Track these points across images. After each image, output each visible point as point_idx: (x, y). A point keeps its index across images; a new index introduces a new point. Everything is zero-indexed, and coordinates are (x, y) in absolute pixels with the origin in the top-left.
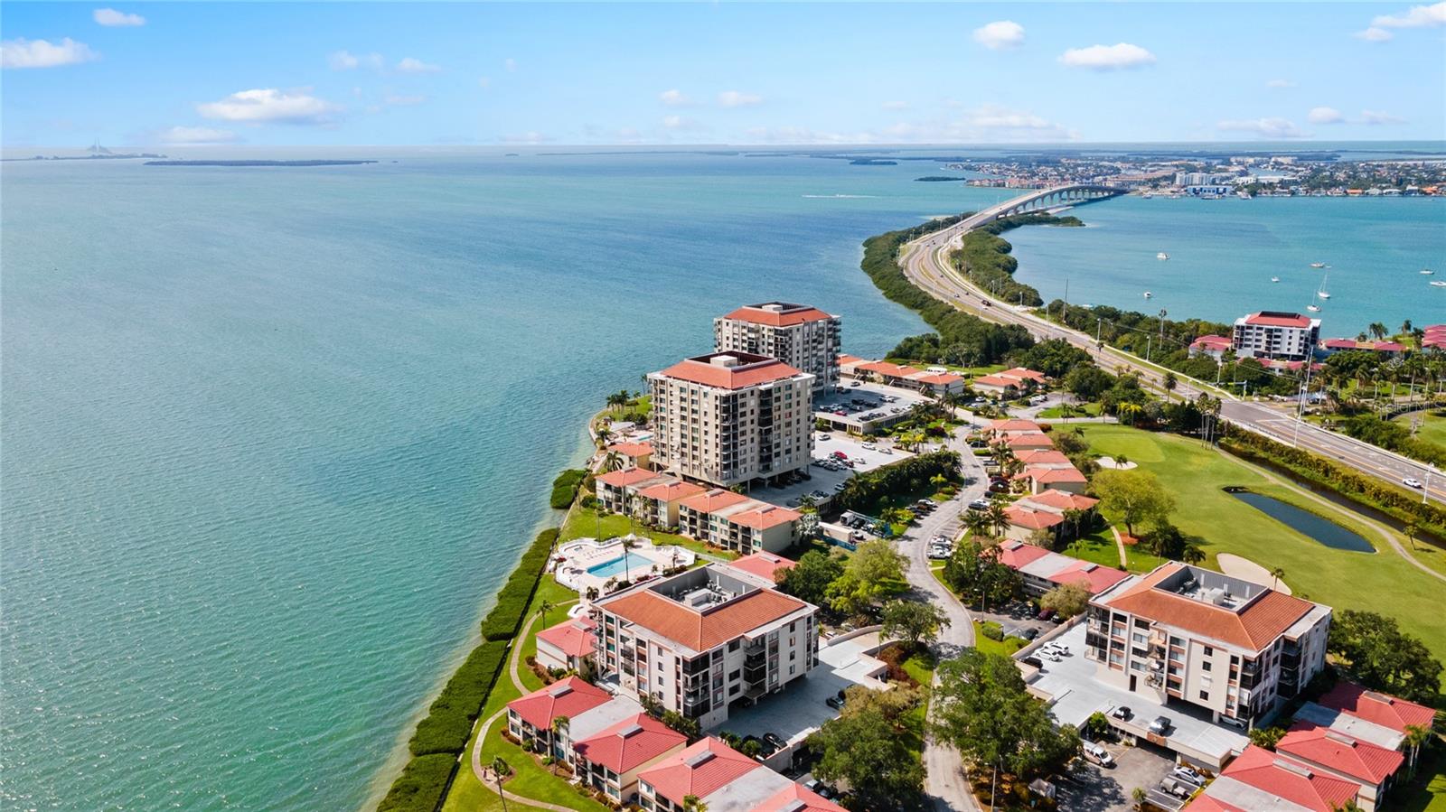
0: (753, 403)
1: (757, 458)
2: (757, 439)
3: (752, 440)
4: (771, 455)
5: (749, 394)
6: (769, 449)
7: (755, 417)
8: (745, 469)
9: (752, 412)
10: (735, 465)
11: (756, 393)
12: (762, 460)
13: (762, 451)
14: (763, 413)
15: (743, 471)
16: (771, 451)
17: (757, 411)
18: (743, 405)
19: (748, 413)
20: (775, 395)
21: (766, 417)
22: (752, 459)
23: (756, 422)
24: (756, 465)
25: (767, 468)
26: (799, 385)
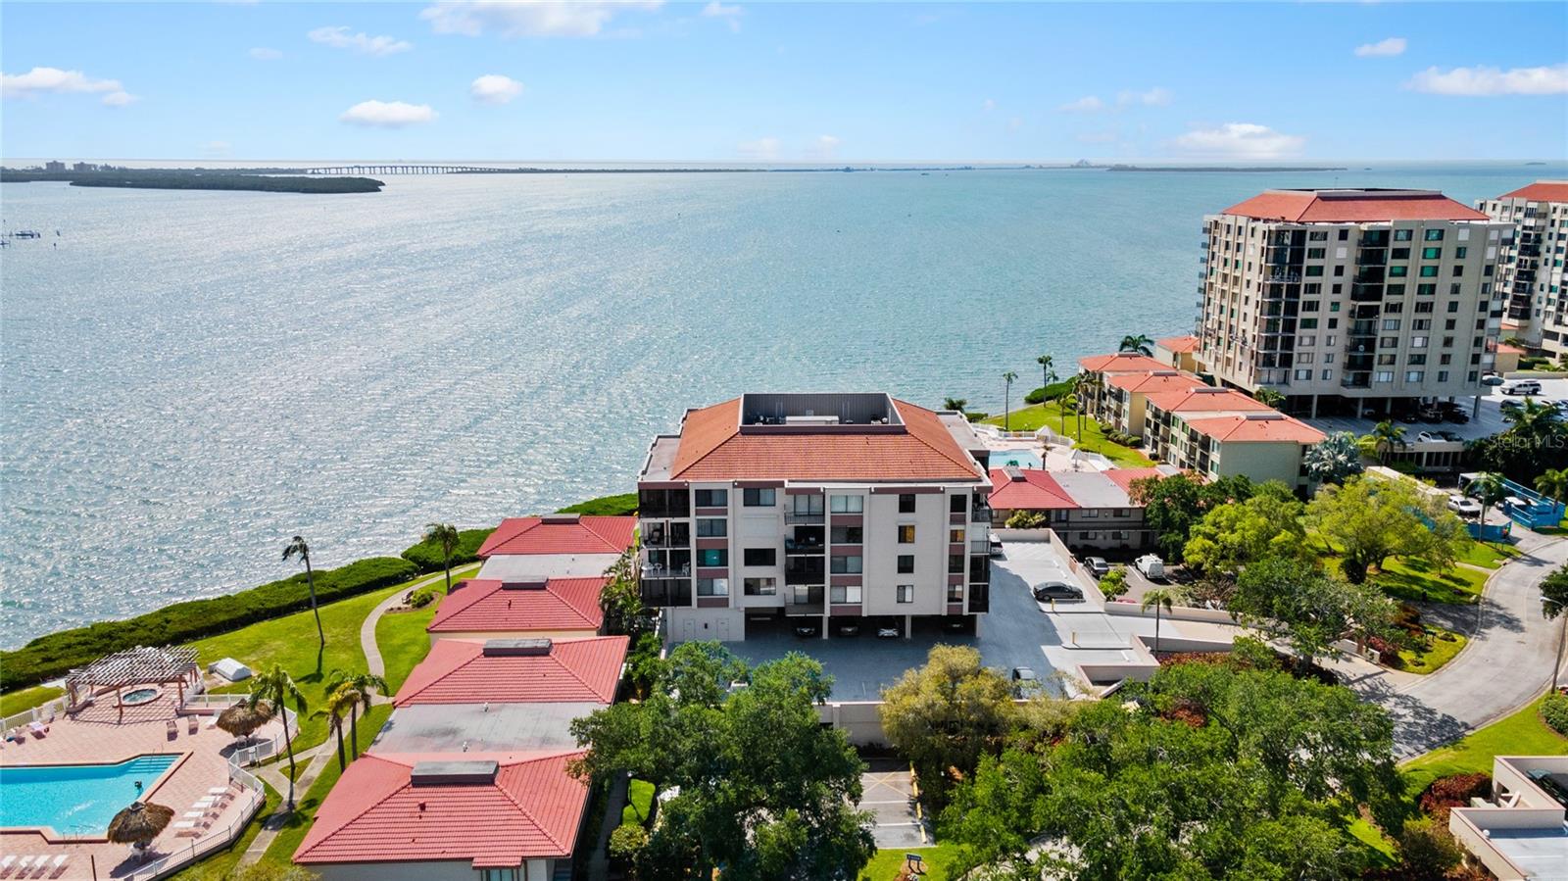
0: (1343, 253)
1: (1341, 359)
2: (1344, 323)
3: (1333, 323)
4: (1372, 358)
5: (1334, 236)
6: (1370, 345)
7: (1347, 280)
8: (1309, 373)
9: (1339, 271)
10: (1287, 361)
11: (1353, 237)
12: (1351, 364)
13: (1354, 347)
14: (1362, 277)
15: (1302, 375)
16: (1373, 350)
17: (1351, 271)
18: (1319, 253)
19: (1329, 271)
20: (1392, 245)
21: (1370, 282)
22: (1329, 358)
23: (1347, 290)
24: (1337, 371)
25: (1363, 381)
26: (1464, 236)
